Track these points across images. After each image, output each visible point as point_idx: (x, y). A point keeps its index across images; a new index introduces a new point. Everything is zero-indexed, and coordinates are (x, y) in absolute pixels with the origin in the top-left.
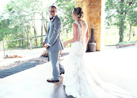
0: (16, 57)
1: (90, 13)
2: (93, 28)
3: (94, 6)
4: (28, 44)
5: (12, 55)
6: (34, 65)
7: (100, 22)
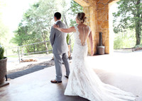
0: (31, 60)
1: (98, 17)
2: (101, 31)
3: (102, 11)
4: (45, 49)
5: (28, 59)
6: (43, 68)
7: (108, 26)
